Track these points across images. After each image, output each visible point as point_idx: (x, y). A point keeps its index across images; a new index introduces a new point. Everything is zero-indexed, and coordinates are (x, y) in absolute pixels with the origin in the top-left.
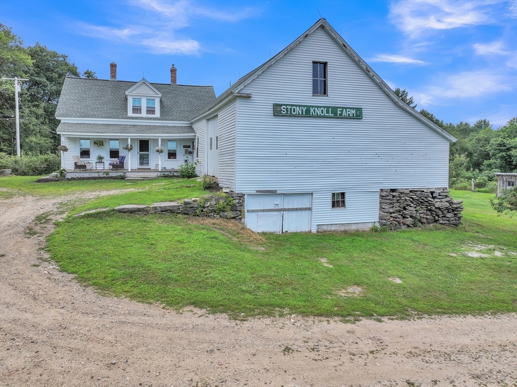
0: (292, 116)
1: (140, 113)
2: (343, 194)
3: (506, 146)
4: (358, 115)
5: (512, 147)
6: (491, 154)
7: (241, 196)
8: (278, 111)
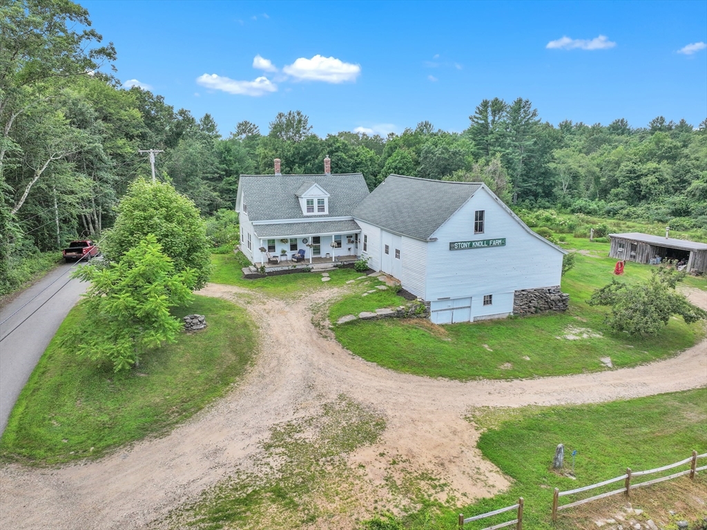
0: (461, 249)
1: (313, 211)
2: (491, 296)
3: (636, 173)
4: (503, 242)
5: (642, 175)
6: (619, 181)
7: (429, 303)
8: (452, 246)
